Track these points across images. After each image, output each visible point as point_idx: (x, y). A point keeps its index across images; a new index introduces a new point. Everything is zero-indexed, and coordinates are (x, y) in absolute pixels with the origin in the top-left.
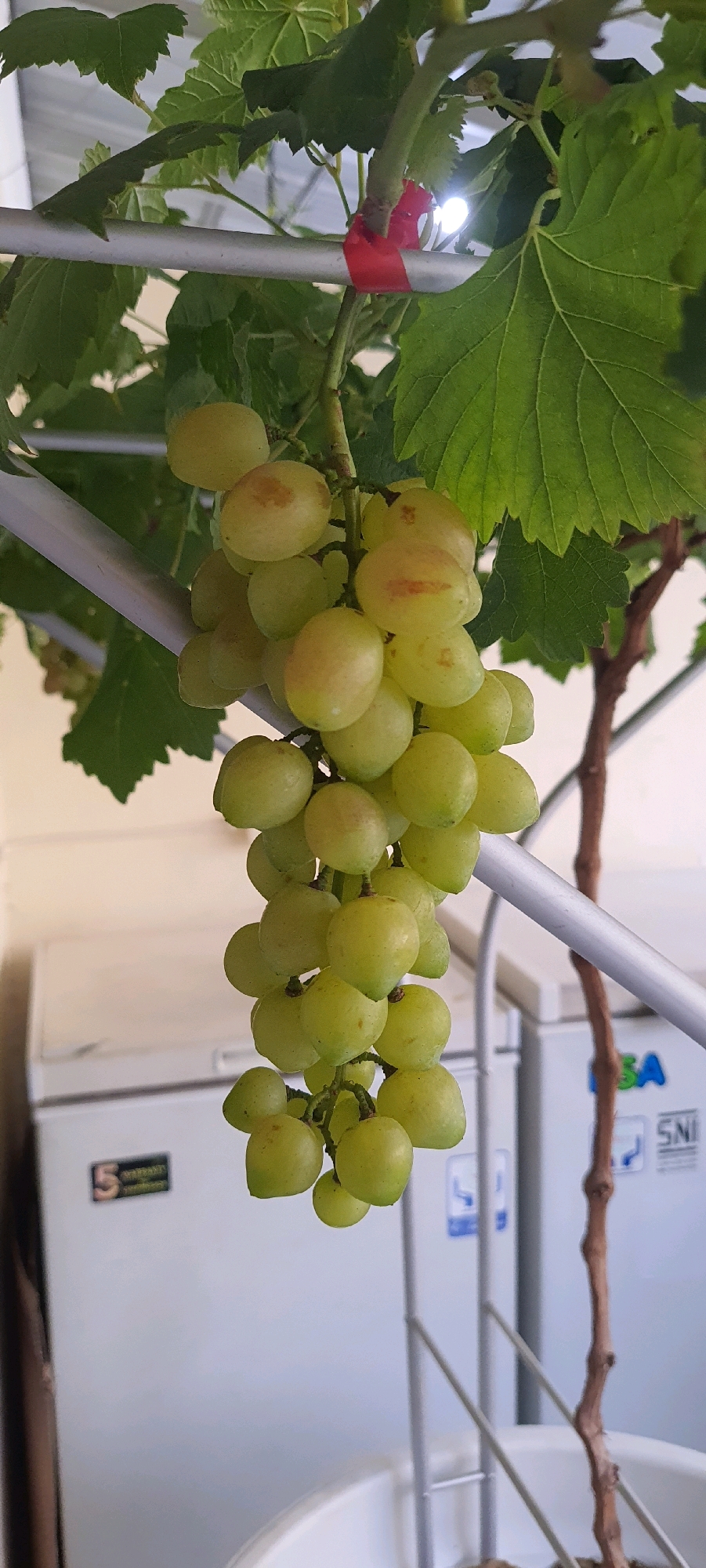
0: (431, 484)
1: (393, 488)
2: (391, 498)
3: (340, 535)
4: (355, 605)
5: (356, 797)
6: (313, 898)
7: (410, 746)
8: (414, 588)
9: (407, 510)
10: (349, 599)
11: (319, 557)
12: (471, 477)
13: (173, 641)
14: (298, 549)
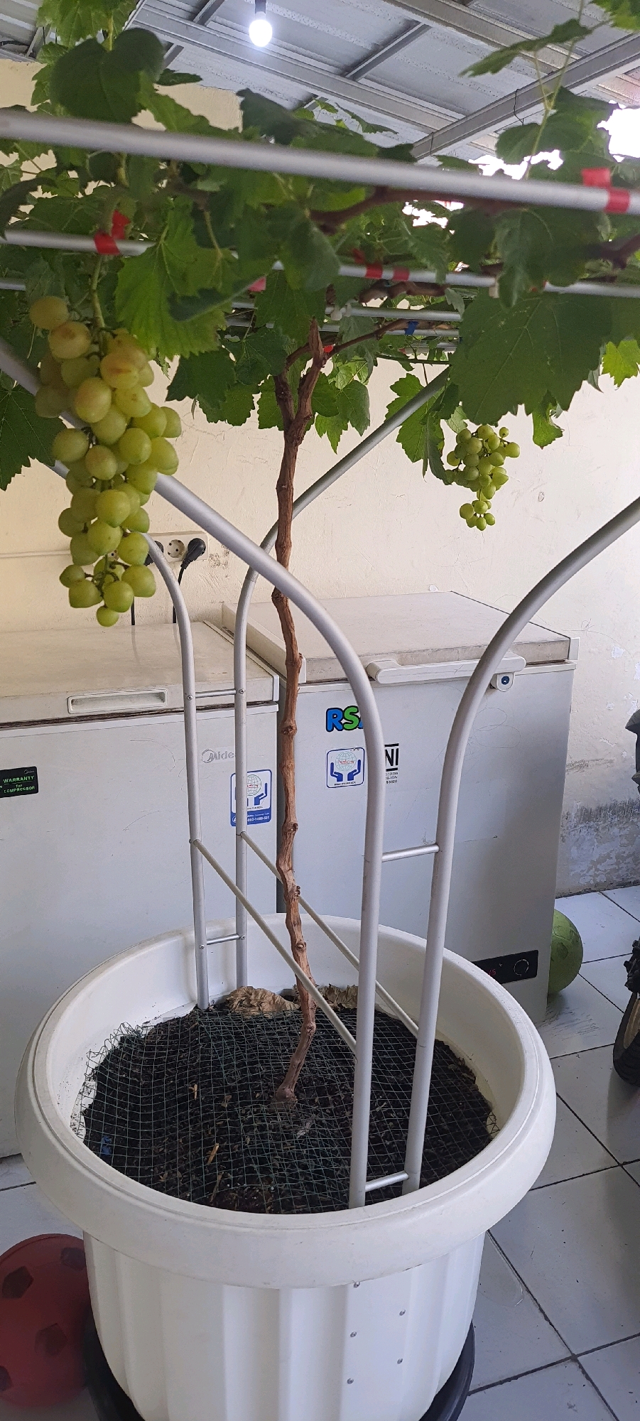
0: (129, 330)
1: (115, 332)
2: (114, 336)
3: (96, 348)
4: (101, 377)
5: (106, 451)
6: (91, 491)
7: (125, 432)
8: (119, 371)
9: (119, 342)
10: (99, 375)
11: (88, 357)
12: (143, 330)
13: (33, 389)
14: (79, 354)
